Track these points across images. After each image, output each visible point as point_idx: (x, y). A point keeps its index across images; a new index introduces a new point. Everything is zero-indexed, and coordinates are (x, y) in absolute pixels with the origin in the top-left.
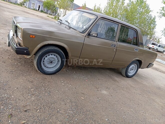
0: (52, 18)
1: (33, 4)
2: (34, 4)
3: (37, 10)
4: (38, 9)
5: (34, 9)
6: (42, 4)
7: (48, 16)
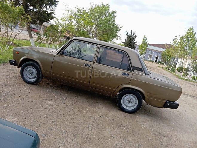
0: (163, 68)
1: (150, 55)
2: (152, 55)
3: (153, 62)
4: (155, 60)
5: (151, 61)
6: (160, 55)
7: (159, 66)
